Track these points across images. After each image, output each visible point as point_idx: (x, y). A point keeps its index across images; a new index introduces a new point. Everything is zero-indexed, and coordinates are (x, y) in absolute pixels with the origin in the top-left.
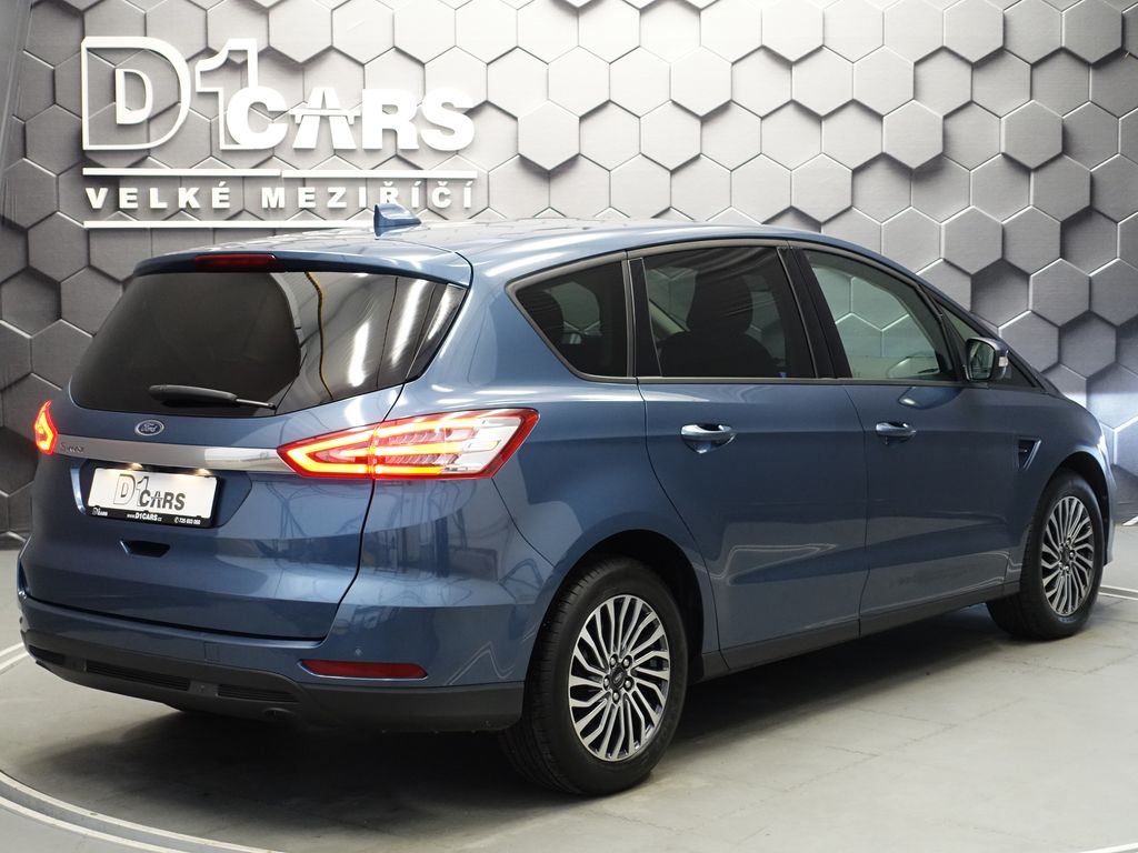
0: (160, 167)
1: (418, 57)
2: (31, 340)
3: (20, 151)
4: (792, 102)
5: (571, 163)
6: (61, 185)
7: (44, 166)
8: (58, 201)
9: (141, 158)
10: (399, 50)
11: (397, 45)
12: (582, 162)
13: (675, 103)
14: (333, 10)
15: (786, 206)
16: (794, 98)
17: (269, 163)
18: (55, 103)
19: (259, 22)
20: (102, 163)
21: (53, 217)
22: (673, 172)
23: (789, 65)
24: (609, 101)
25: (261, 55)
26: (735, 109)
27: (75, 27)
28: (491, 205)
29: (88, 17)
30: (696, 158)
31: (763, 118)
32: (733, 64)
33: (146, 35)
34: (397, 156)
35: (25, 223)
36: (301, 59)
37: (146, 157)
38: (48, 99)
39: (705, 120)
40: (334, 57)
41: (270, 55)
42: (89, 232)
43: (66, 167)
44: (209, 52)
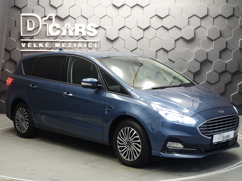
0: (36, 39)
1: (86, 17)
2: (11, 73)
3: (9, 36)
4: (162, 26)
5: (117, 39)
6: (17, 43)
7: (13, 39)
8: (16, 46)
9: (32, 37)
10: (82, 16)
11: (82, 15)
12: (119, 38)
13: (138, 26)
14: (69, 8)
15: (161, 47)
16: (163, 25)
17: (57, 38)
18: (16, 26)
19: (55, 10)
20: (25, 38)
21: (15, 49)
22: (138, 41)
23: (162, 18)
24: (125, 26)
25: (55, 17)
26: (150, 28)
27: (19, 11)
28: (101, 47)
29: (22, 10)
30: (142, 38)
31: (156, 29)
32: (150, 18)
33: (33, 13)
34: (82, 37)
35: (10, 50)
36: (63, 18)
37: (33, 37)
38: (14, 26)
39: (144, 30)
40: (70, 17)
41: (57, 17)
42: (22, 52)
43: (18, 39)
44: (45, 16)
